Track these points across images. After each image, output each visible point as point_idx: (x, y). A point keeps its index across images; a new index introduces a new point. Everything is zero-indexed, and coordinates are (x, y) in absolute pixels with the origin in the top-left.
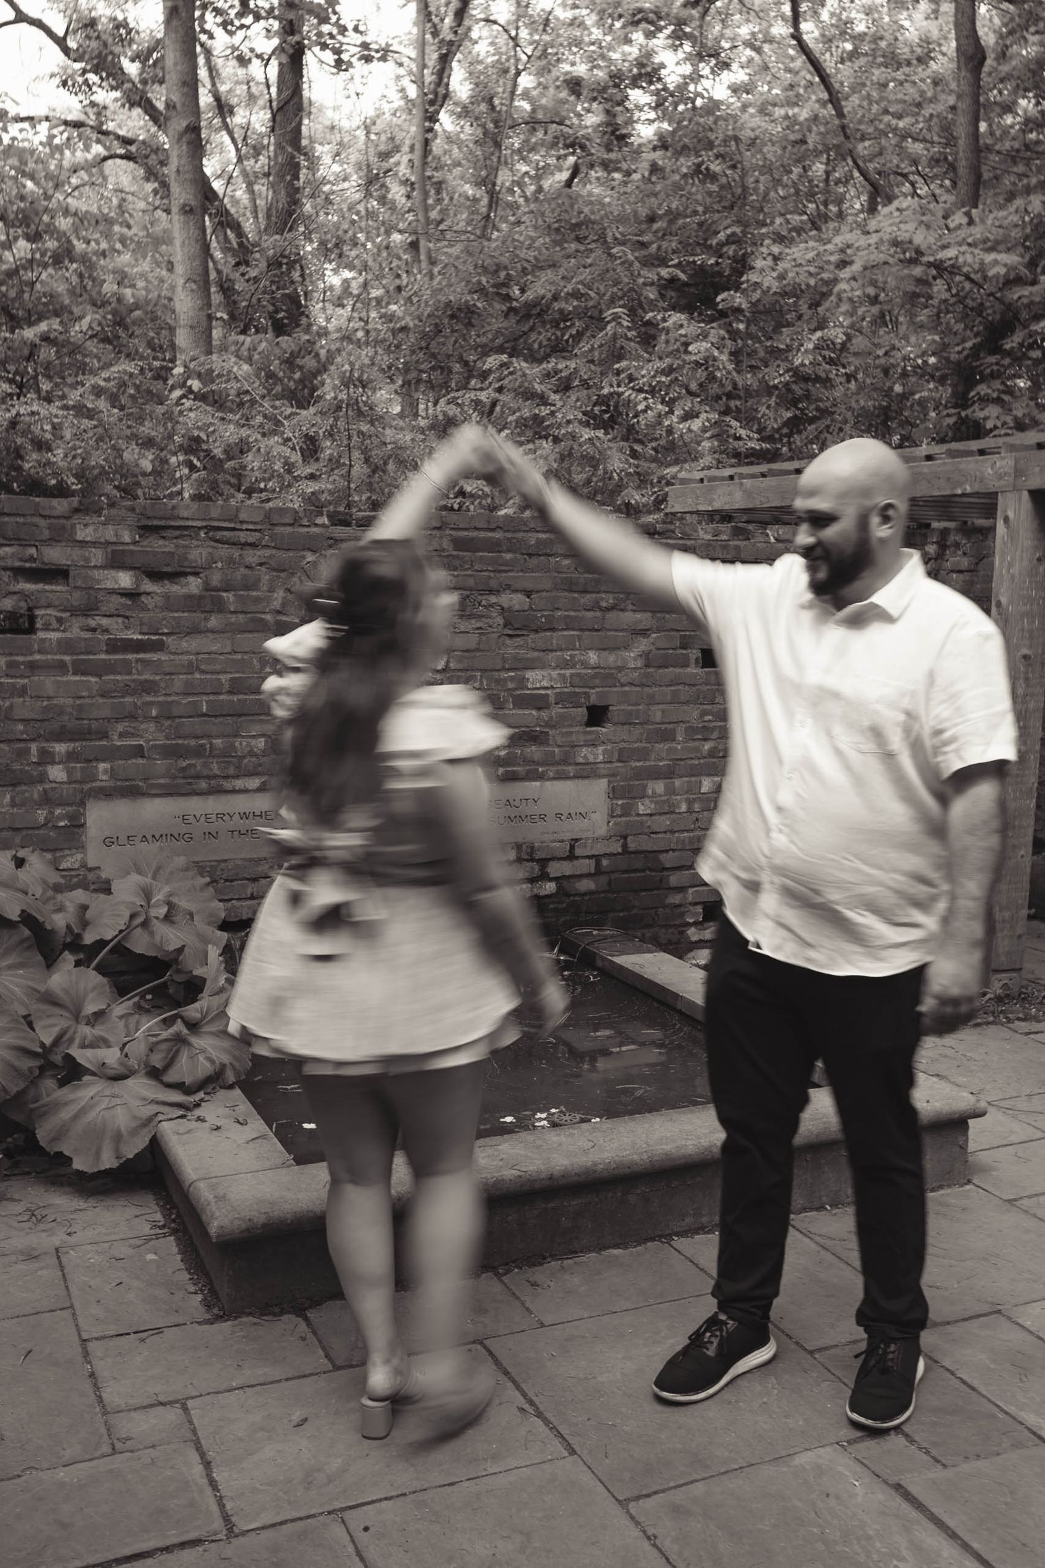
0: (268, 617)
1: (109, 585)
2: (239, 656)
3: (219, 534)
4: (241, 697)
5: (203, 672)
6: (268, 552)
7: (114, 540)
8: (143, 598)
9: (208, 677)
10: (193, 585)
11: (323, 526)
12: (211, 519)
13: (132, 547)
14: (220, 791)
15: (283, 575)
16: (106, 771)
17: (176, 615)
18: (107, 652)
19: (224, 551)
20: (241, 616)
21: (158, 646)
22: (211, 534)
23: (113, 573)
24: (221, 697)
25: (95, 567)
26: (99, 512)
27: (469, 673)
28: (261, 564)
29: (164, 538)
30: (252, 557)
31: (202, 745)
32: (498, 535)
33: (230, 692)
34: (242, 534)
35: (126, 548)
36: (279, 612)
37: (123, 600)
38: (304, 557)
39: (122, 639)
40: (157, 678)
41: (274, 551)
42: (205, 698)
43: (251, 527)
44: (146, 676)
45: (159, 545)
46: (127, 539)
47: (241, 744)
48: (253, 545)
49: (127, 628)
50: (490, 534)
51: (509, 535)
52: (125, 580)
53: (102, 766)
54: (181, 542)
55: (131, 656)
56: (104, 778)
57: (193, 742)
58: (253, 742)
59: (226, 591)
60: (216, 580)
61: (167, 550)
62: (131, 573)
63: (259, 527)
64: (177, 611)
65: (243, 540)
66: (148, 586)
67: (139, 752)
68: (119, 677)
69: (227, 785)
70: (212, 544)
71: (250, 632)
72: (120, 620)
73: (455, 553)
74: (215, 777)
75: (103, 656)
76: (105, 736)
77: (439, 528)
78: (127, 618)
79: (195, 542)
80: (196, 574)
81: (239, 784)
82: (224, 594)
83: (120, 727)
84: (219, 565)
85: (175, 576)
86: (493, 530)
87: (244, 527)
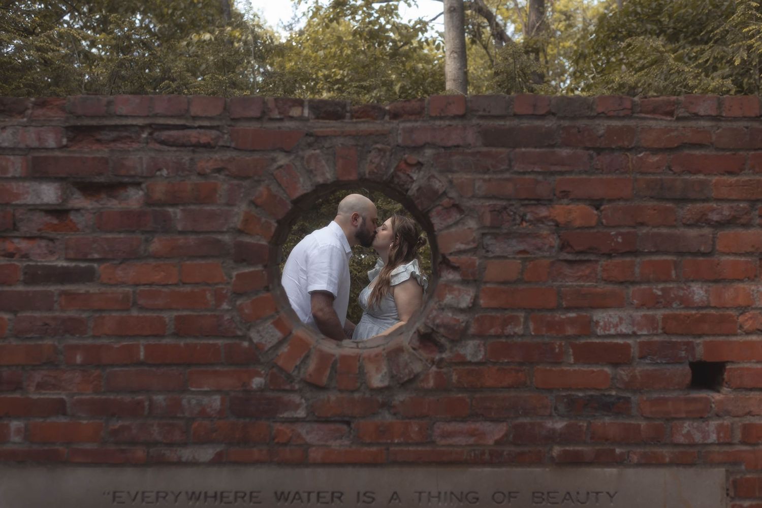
0: (226, 238)
1: (30, 200)
2: (188, 289)
3: (164, 135)
4: (189, 341)
5: (142, 308)
6: (228, 154)
7: (35, 144)
8: (72, 216)
9: (148, 314)
10: (134, 198)
11: (301, 119)
12: (156, 116)
13: (58, 154)
14: (160, 462)
15: (246, 183)
16: (18, 431)
17: (109, 236)
18: (26, 283)
19: (171, 155)
20: (192, 238)
21: (87, 276)
22: (156, 134)
23: (35, 185)
24: (164, 341)
25: (14, 178)
26: (21, 113)
27: (508, 313)
28: (219, 170)
29: (99, 141)
30: (207, 161)
31: (140, 403)
32: (549, 123)
33: (177, 334)
34: (193, 133)
35: (50, 154)
36: (241, 232)
37: (48, 219)
38: (274, 160)
39: (44, 267)
40: (84, 315)
41: (234, 154)
42: (143, 342)
43: (206, 123)
44: (71, 313)
45: (90, 151)
46: (51, 143)
47: (190, 401)
48: (208, 146)
49: (52, 253)
50: (538, 123)
51: (566, 123)
52: (49, 193)
53: (15, 424)
54: (120, 145)
55: (53, 288)
56: (17, 439)
57: (127, 398)
58: (206, 400)
59: (174, 205)
60: (160, 190)
61: (98, 155)
62: (56, 185)
63: (215, 123)
64: (111, 232)
65: (194, 140)
66: (78, 201)
67: (59, 407)
68: (37, 314)
69: (170, 454)
70: (158, 146)
71: (203, 257)
72: (43, 243)
73: (485, 149)
74: (156, 443)
75: (21, 288)
76: (17, 386)
77: (462, 117)
78: (52, 240)
79: (135, 146)
80: (138, 185)
81: (186, 454)
82: (170, 210)
83: (38, 376)
84: (165, 172)
85: (113, 188)
86: (542, 117)
87: (197, 124)
